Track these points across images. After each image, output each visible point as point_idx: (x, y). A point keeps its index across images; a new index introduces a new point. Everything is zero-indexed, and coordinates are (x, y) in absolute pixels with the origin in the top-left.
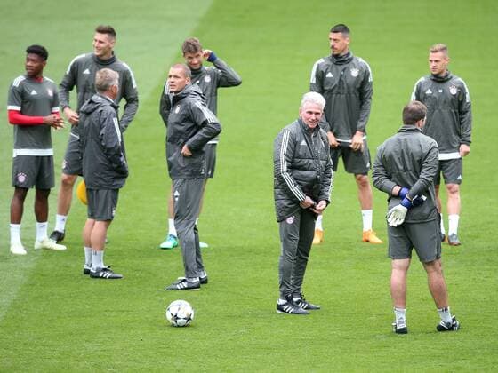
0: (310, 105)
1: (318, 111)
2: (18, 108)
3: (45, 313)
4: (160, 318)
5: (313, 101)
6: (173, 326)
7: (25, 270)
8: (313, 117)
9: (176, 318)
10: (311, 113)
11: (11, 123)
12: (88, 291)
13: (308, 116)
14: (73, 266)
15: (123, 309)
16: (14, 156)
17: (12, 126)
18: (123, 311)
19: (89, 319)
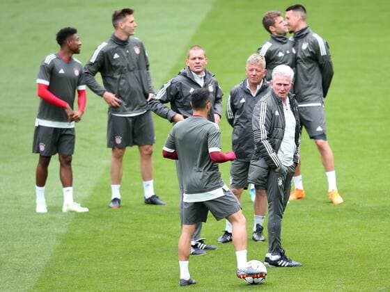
0: (279, 77)
1: (286, 83)
2: (47, 83)
3: (76, 273)
5: (281, 74)
7: (58, 234)
8: (282, 88)
10: (280, 84)
11: (39, 96)
12: (116, 253)
13: (278, 87)
14: (101, 230)
15: (147, 268)
16: (37, 125)
17: (39, 98)
18: (147, 270)
19: (116, 278)
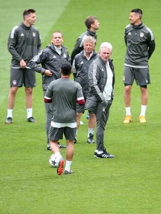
0: (104, 49)
1: (108, 52)
4: (45, 163)
6: (53, 167)
9: (54, 163)
12: (9, 150)
15: (27, 158)
